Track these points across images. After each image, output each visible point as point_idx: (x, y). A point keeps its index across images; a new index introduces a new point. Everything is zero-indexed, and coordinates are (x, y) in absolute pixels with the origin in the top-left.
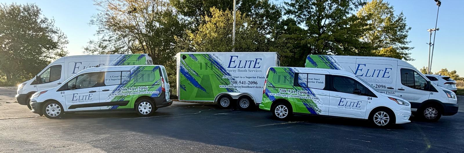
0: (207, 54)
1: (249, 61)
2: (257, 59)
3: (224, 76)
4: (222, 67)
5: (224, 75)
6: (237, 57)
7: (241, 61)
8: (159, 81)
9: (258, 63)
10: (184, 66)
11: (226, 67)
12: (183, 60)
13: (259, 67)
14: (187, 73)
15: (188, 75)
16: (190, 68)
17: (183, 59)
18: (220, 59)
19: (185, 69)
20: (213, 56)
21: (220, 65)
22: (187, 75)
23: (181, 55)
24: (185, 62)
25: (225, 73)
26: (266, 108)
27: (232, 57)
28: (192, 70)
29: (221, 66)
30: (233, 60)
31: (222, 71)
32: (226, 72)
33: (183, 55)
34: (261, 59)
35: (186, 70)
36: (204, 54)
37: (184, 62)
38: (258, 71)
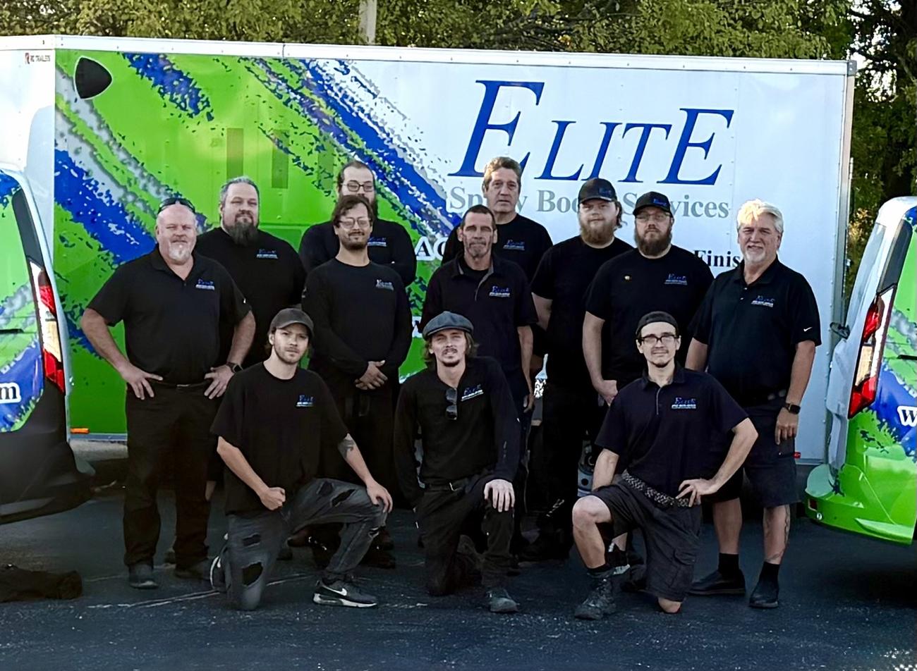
0: (286, 62)
1: (629, 126)
2: (692, 115)
3: (424, 239)
4: (409, 171)
5: (425, 233)
6: (537, 88)
7: (563, 126)
8: (18, 302)
9: (706, 146)
10: (86, 150)
11: (444, 170)
12: (82, 104)
13: (711, 180)
14: (117, 213)
15: (121, 223)
16: (137, 173)
17: (84, 94)
18: (393, 108)
19: (97, 175)
20: (338, 77)
21: (392, 156)
22: (113, 227)
23: (62, 56)
24: (100, 120)
25: (431, 218)
26: (881, 519)
27: (492, 89)
28: (157, 183)
29: (401, 162)
30: (499, 115)
31: (411, 201)
32: (444, 213)
33: (82, 60)
34: (728, 115)
35: (106, 187)
36: (261, 60)
37: (92, 121)
38: (699, 210)
